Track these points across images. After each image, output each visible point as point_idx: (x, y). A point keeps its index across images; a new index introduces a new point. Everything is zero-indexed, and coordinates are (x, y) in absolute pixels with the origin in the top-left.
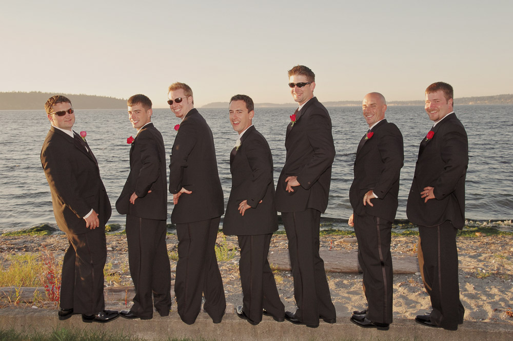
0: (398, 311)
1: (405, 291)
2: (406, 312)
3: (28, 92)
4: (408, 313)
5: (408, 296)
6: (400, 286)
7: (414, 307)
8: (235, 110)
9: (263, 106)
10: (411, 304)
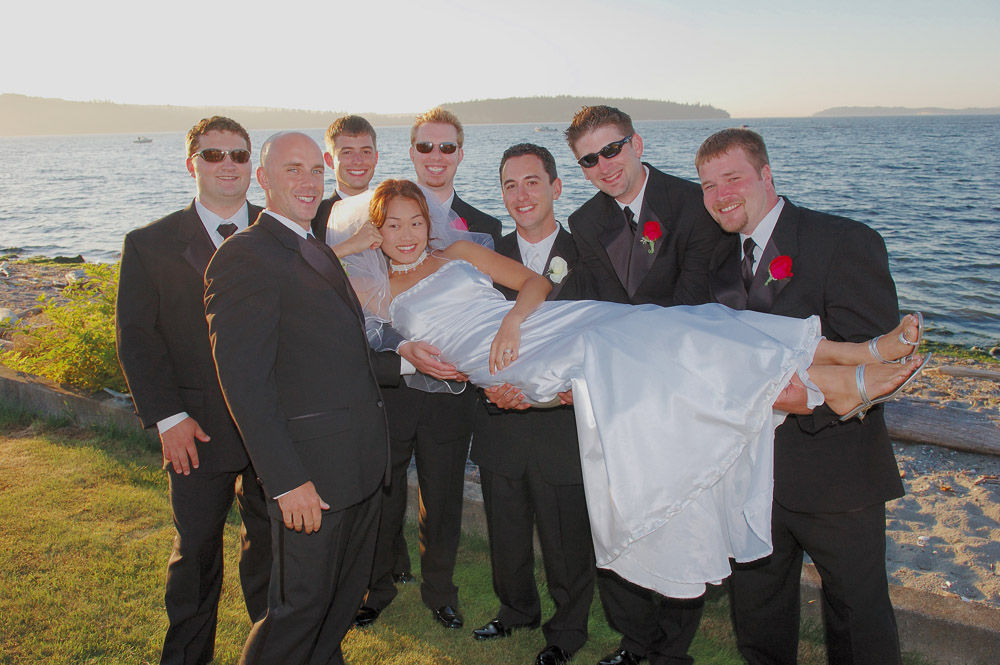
0: (943, 536)
1: (982, 497)
2: (959, 541)
3: (554, 96)
4: (962, 544)
5: (983, 508)
6: (977, 484)
7: (984, 534)
8: (520, 179)
9: (924, 114)
10: (982, 525)
